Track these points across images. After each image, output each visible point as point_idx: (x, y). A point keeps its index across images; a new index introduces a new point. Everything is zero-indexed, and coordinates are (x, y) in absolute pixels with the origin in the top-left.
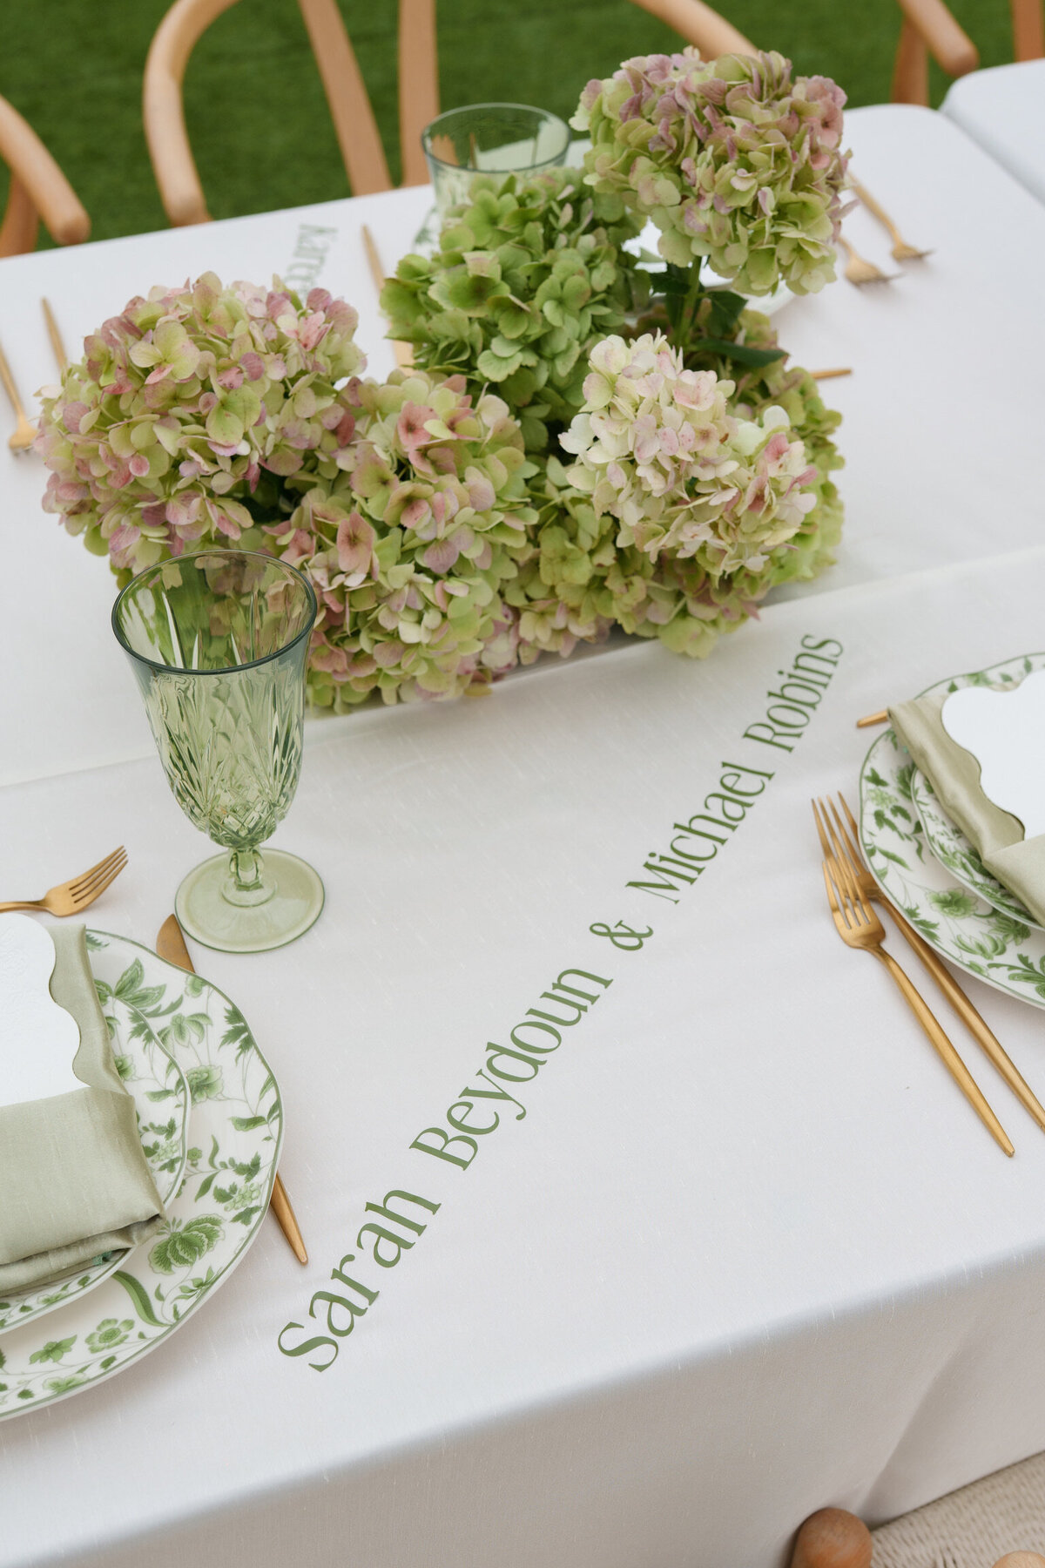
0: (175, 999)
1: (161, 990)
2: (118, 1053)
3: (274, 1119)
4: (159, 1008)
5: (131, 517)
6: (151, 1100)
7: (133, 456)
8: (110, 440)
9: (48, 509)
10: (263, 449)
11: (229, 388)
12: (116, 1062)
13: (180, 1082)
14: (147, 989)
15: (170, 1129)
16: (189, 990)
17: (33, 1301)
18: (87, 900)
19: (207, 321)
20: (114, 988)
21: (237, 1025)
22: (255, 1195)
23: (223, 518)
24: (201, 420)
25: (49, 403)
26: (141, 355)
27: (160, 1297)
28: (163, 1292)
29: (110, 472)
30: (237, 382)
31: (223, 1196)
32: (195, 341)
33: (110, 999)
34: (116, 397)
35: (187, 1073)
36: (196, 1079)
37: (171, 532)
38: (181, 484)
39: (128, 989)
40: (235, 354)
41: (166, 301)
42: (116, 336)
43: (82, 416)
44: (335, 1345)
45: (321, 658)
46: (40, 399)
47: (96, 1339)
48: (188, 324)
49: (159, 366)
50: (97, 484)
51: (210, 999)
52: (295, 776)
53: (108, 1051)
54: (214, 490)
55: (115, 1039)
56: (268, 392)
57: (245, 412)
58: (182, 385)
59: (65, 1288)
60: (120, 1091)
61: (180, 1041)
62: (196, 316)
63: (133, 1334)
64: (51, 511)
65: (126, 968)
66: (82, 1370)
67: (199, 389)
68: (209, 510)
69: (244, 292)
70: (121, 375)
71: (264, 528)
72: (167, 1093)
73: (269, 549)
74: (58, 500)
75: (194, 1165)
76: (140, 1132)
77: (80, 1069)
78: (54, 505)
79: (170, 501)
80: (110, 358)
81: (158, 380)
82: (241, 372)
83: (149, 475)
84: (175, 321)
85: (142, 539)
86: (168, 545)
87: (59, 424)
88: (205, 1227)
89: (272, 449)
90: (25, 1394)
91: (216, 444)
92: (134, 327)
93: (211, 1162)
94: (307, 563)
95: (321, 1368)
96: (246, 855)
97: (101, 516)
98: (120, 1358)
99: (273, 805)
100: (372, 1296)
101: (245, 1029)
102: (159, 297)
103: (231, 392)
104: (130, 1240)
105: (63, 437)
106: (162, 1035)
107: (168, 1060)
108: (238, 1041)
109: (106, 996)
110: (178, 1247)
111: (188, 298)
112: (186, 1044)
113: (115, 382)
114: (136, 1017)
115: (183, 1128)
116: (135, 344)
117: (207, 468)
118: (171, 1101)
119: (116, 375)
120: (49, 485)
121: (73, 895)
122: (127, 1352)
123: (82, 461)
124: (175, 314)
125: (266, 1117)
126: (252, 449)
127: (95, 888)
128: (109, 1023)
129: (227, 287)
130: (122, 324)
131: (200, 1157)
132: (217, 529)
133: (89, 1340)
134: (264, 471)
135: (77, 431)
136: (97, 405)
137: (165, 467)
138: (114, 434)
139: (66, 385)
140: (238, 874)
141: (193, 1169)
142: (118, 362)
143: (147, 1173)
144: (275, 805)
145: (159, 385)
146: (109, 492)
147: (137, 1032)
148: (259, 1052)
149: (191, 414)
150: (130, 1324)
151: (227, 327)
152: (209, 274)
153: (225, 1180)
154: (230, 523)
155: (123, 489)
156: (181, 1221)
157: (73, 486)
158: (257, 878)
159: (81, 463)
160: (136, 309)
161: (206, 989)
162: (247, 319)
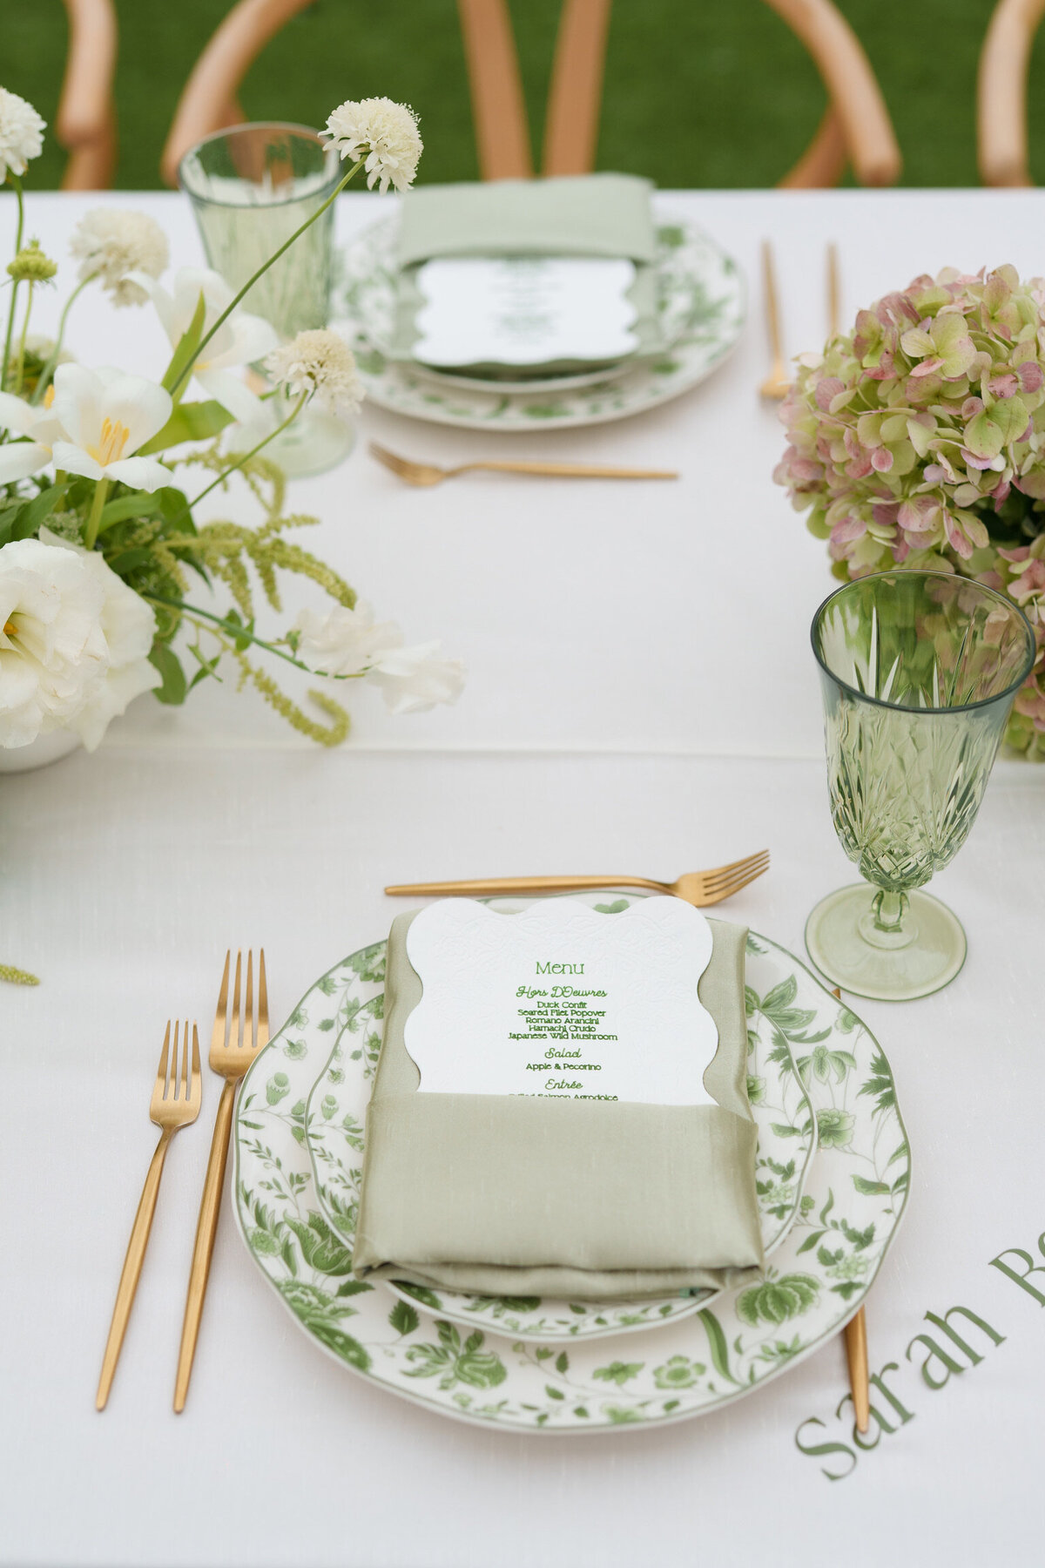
0: (823, 1029)
1: (810, 1016)
2: (752, 1072)
3: (899, 1192)
4: (804, 1033)
5: (860, 509)
6: (775, 1134)
7: (877, 448)
8: (859, 426)
9: (778, 480)
10: (1019, 468)
11: (998, 396)
12: (748, 1082)
13: (809, 1124)
14: (796, 1010)
15: (788, 1172)
16: (840, 1024)
17: (611, 1315)
18: (715, 897)
19: (993, 318)
20: (762, 999)
21: (882, 1076)
22: (861, 1269)
23: (957, 533)
24: (959, 424)
25: (805, 372)
26: (914, 343)
27: (738, 1349)
28: (743, 1345)
29: (850, 460)
30: (1009, 391)
31: (827, 1259)
32: (974, 337)
33: (756, 1012)
34: (876, 381)
35: (817, 1112)
36: (827, 1121)
37: (898, 534)
38: (921, 488)
39: (777, 1004)
40: (1015, 360)
41: (952, 288)
42: (891, 316)
43: (836, 394)
44: (854, 1455)
45: (1027, 701)
46: (796, 364)
47: (664, 1374)
48: (971, 317)
49: (930, 358)
50: (834, 468)
51: (859, 1040)
52: (965, 830)
53: (743, 1068)
54: (955, 501)
55: (753, 1055)
56: (1041, 407)
57: (1010, 425)
58: (949, 383)
59: (645, 1311)
60: (746, 1117)
61: (818, 1075)
62: (983, 311)
63: (703, 1381)
64: (780, 482)
65: (778, 983)
66: (643, 1405)
67: (966, 391)
68: (945, 522)
69: (1041, 292)
70: (887, 360)
71: (1000, 550)
72: (793, 1130)
73: (1000, 574)
74: (790, 475)
75: (804, 1215)
76: (756, 1164)
77: (710, 1082)
78: (785, 479)
79: (906, 503)
80: (880, 336)
81: (924, 374)
82: (1016, 381)
83: (890, 471)
84: (959, 314)
85: (868, 536)
86: (892, 548)
87: (811, 395)
88: (801, 1287)
89: (1029, 468)
90: (581, 1412)
91: (970, 453)
92: (913, 311)
93: (823, 1217)
94: (1036, 599)
95: (833, 1478)
96: (892, 897)
97: (830, 501)
98: (685, 1405)
99: (933, 855)
100: (906, 1417)
101: (890, 1083)
102: (948, 281)
103: (999, 402)
104: (721, 1280)
105: (810, 411)
106: (801, 1064)
107: (802, 1096)
108: (880, 1093)
109: (753, 1008)
110: (769, 1300)
111: (978, 288)
112: (824, 1080)
113: (879, 365)
114: (779, 1039)
115: (803, 1171)
116: (909, 329)
117: (954, 477)
118: (795, 1141)
119: (881, 359)
120: (785, 456)
121: (706, 887)
122: (693, 1400)
123: (824, 441)
124: (960, 303)
125: (891, 1185)
126: (1007, 465)
127: (726, 887)
128: (750, 1037)
129: (1024, 283)
130: (902, 305)
131: (811, 1208)
132: (949, 543)
133: (657, 1372)
134: (1014, 492)
135: (826, 409)
136: (854, 386)
137: (909, 466)
138: (864, 421)
139: (828, 355)
140: (879, 913)
141: (801, 1218)
142: (887, 345)
143: (753, 1212)
144: (936, 856)
145: (925, 380)
146: (844, 479)
147: (777, 1055)
148: (898, 1113)
149: (951, 416)
150: (701, 1369)
151: (1012, 328)
152: (1009, 267)
153: (834, 1241)
154: (964, 539)
155: (861, 479)
156: (777, 1272)
157: (809, 463)
158: (898, 921)
159: (822, 443)
160: (921, 289)
161: (857, 1027)
162: (1037, 323)
